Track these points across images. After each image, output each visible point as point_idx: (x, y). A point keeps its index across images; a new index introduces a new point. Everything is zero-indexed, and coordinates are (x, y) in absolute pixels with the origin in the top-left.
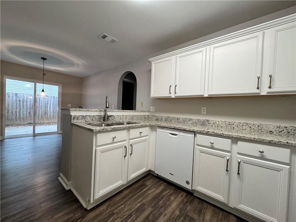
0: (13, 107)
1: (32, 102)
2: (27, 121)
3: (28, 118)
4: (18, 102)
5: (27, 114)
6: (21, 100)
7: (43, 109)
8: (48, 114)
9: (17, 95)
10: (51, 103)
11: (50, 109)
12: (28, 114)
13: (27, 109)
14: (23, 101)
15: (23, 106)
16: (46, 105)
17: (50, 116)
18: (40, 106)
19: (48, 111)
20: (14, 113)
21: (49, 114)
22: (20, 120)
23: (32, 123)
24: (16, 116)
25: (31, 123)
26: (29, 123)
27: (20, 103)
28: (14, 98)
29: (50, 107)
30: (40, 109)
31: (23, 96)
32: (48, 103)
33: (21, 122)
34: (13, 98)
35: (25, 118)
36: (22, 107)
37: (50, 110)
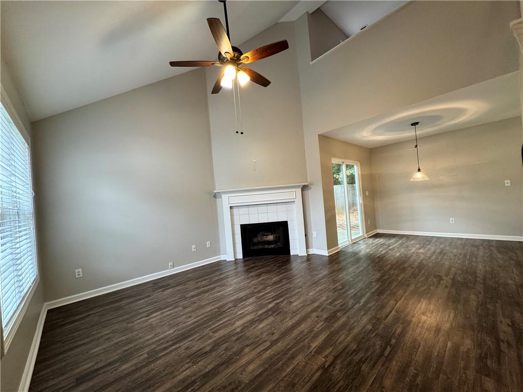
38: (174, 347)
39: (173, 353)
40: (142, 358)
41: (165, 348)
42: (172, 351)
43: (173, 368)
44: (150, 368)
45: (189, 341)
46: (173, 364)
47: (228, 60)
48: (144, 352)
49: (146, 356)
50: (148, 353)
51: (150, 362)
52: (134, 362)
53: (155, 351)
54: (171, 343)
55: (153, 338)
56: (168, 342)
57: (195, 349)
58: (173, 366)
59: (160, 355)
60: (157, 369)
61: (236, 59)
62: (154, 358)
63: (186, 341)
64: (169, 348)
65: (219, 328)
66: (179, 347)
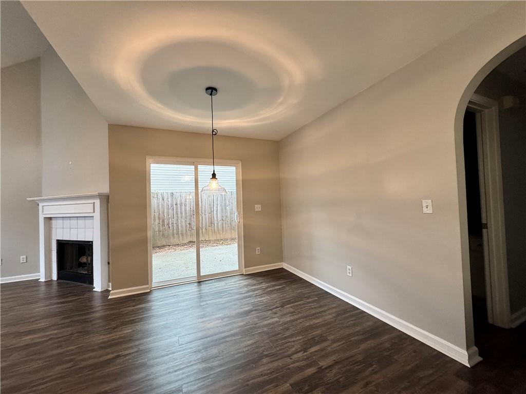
0: (168, 215)
1: (193, 204)
2: (187, 238)
3: (189, 233)
4: (175, 206)
5: (186, 226)
6: (179, 202)
7: (207, 215)
8: (214, 225)
9: (173, 196)
10: (217, 205)
11: (217, 214)
12: (188, 225)
13: (186, 218)
14: (181, 204)
15: (181, 213)
16: (211, 207)
17: (218, 226)
18: (203, 211)
19: (214, 219)
20: (170, 226)
21: (216, 225)
22: (179, 237)
23: (194, 241)
24: (173, 230)
25: (192, 242)
26: (190, 242)
27: (177, 208)
28: (170, 200)
29: (217, 211)
30: (203, 215)
31: (181, 196)
32: (213, 205)
33: (179, 240)
34: (168, 201)
35: (184, 232)
36: (179, 215)
37: (217, 217)
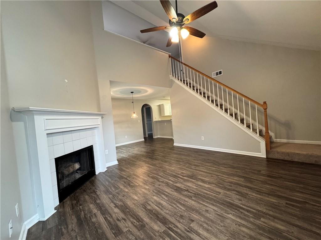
38: (244, 207)
39: (249, 205)
40: (266, 221)
41: (248, 211)
42: (247, 206)
43: (257, 201)
44: (267, 212)
45: (234, 201)
46: (255, 202)
47: (175, 23)
48: (260, 222)
49: (262, 219)
50: (259, 219)
51: (264, 213)
52: (273, 224)
53: (254, 216)
54: (241, 210)
55: (244, 226)
56: (242, 212)
57: (238, 197)
58: (256, 201)
59: (255, 211)
60: (264, 207)
61: (180, 21)
62: (259, 213)
63: (235, 203)
64: (246, 209)
65: (214, 192)
66: (241, 204)
